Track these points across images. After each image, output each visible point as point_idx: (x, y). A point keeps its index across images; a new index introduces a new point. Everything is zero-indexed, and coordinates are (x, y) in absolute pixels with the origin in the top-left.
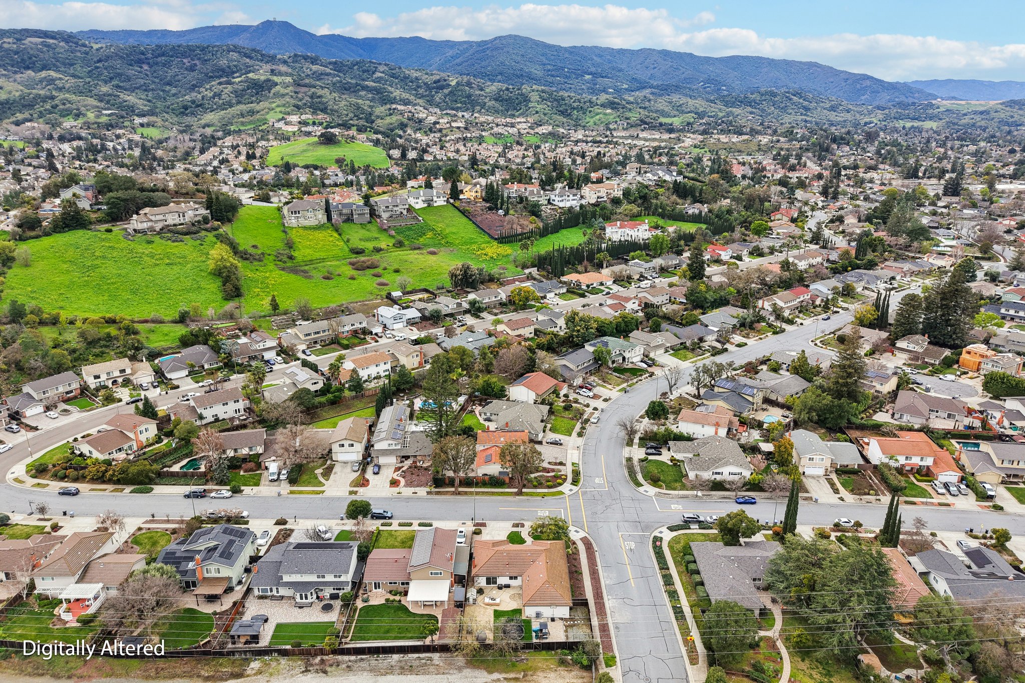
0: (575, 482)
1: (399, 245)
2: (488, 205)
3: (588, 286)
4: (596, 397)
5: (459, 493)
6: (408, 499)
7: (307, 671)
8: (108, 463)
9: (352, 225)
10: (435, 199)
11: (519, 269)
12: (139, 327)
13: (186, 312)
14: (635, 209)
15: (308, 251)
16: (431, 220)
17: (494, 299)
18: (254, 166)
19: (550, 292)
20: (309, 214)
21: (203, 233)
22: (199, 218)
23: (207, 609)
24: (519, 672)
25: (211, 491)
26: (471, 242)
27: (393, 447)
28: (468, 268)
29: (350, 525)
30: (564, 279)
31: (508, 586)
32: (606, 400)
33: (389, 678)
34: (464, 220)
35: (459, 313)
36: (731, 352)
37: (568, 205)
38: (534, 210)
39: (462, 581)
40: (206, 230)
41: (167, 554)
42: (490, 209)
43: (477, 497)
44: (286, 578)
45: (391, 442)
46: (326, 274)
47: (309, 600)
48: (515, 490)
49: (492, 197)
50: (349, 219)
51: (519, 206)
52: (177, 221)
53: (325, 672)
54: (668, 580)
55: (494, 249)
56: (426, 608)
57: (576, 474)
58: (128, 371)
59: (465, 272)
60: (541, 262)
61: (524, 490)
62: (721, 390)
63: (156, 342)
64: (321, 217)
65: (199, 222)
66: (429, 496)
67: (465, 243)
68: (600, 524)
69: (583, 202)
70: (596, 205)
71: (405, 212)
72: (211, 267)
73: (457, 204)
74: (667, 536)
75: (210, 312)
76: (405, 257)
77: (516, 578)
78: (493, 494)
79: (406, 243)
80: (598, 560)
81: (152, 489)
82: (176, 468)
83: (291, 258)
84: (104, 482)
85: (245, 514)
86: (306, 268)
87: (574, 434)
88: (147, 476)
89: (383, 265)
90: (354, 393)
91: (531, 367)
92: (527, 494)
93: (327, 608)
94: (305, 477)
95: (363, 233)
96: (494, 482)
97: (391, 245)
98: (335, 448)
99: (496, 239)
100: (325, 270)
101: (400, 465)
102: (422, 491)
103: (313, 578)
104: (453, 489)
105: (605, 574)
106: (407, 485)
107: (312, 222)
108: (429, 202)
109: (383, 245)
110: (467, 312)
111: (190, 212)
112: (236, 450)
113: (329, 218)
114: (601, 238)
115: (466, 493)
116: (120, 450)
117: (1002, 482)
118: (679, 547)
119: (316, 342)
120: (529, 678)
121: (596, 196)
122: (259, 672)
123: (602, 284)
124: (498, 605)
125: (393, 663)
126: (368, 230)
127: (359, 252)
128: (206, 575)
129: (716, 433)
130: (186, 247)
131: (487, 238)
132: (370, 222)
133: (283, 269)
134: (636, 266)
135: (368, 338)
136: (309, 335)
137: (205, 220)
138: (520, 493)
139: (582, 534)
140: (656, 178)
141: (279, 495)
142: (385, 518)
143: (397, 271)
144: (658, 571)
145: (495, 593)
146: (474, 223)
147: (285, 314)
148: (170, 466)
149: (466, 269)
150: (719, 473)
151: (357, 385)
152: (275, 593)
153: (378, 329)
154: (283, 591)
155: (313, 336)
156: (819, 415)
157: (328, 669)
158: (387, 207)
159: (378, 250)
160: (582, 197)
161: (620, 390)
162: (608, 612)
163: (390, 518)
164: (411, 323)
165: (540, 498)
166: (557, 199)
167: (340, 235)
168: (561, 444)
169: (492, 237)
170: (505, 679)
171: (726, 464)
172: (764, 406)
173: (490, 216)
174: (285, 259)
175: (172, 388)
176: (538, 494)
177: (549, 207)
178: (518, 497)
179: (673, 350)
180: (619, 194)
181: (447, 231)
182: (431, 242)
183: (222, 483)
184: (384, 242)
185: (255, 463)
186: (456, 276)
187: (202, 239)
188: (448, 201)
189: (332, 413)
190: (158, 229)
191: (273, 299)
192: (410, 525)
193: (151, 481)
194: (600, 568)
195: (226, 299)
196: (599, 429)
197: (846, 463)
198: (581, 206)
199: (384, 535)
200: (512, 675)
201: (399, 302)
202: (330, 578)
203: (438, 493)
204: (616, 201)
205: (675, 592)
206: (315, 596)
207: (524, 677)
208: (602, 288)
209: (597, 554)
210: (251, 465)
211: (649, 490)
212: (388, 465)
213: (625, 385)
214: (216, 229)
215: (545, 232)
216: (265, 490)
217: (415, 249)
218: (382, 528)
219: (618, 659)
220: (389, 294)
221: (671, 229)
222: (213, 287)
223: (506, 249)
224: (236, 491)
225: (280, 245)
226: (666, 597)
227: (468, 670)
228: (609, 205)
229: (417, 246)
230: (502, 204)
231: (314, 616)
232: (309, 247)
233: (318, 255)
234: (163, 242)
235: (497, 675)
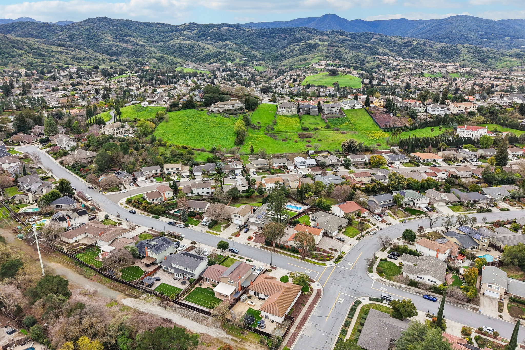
0: (336, 261)
1: (328, 127)
2: (385, 110)
3: (424, 161)
4: (383, 221)
5: (275, 251)
6: (251, 247)
7: (160, 305)
8: (150, 204)
9: (308, 116)
10: (356, 105)
11: (389, 146)
12: (195, 152)
13: (214, 148)
14: (483, 119)
15: (282, 127)
16: (350, 116)
17: (360, 160)
18: (295, 85)
19: (397, 160)
20: (289, 109)
21: (239, 114)
22: (239, 108)
23: (144, 269)
24: (240, 338)
25: (178, 223)
26: (368, 129)
27: (257, 222)
28: (352, 142)
29: (219, 252)
30: (412, 155)
31: (264, 299)
32: (388, 224)
33: (187, 320)
34: (369, 117)
35: (338, 165)
36: (494, 213)
37: (437, 113)
38: (413, 115)
40: (240, 113)
41: (141, 243)
42: (386, 112)
43: (282, 255)
44: (173, 265)
45: (256, 219)
46: (285, 138)
47: (179, 278)
48: (301, 257)
49: (389, 106)
50: (308, 113)
51: (405, 112)
52: (230, 108)
53: (165, 308)
54: (347, 324)
55: (379, 134)
56: (222, 296)
57: (340, 258)
58: (180, 169)
59: (351, 144)
60: (401, 144)
61: (305, 258)
62: (461, 233)
63: (198, 159)
64: (294, 111)
65: (238, 109)
66: (261, 249)
67: (364, 130)
68: (333, 285)
69: (448, 113)
70: (457, 115)
71: (338, 111)
72: (235, 130)
73: (368, 108)
74: (366, 301)
75: (224, 149)
76: (327, 134)
77: (267, 296)
78: (290, 255)
79: (332, 127)
80: (318, 302)
81: (159, 218)
82: (172, 212)
83: (272, 129)
84: (146, 211)
85: (183, 236)
86: (277, 135)
87: (356, 237)
88: (159, 212)
89: (314, 137)
90: (258, 194)
91: (351, 198)
92: (307, 260)
93: (184, 283)
94: (216, 227)
95: (313, 120)
96: (294, 250)
97: (323, 127)
98: (233, 216)
99: (382, 129)
100: (285, 136)
101: (257, 231)
102: (259, 245)
103: (182, 268)
104: (272, 248)
105: (316, 310)
106: (255, 241)
107: (289, 113)
108: (352, 107)
109: (319, 127)
110: (342, 165)
111: (236, 105)
112: (194, 209)
113: (298, 112)
114: (452, 134)
115: (278, 252)
116: (157, 199)
119: (261, 169)
120: (242, 343)
121: (457, 110)
122: (144, 299)
123: (434, 160)
124: (252, 306)
125: (192, 315)
126: (316, 119)
127: (305, 129)
128: (149, 255)
129: (437, 256)
130: (228, 121)
131: (377, 128)
132: (318, 115)
133: (267, 134)
134: (465, 152)
135: (285, 171)
136: (258, 165)
137: (242, 108)
138: (303, 259)
139: (320, 287)
140: (510, 101)
141: (201, 231)
142: (234, 252)
143: (319, 140)
144: (345, 318)
145: (255, 300)
146: (373, 119)
147: (256, 154)
148: (171, 210)
149: (351, 143)
150: (421, 278)
151: (261, 191)
152: (169, 270)
153: (291, 167)
154: (172, 271)
155: (260, 166)
156: (519, 261)
157: (167, 307)
158: (329, 108)
159: (316, 129)
160: (448, 109)
161: (400, 221)
162: (303, 328)
163: (237, 253)
164: (310, 166)
165: (312, 264)
166: (431, 109)
167: (300, 120)
168: (343, 241)
169: (380, 127)
170: (232, 339)
171: (426, 274)
172: (489, 248)
173: (385, 116)
174: (270, 129)
175: (193, 179)
176: (312, 262)
177: (425, 114)
178: (301, 261)
179: (452, 204)
180: (475, 109)
181: (357, 122)
182: (345, 127)
183: (183, 221)
184: (321, 125)
185: (200, 216)
186: (345, 146)
187: (237, 117)
188: (363, 107)
189: (246, 202)
190: (221, 111)
191: (252, 147)
192: (243, 259)
193: (160, 215)
194: (316, 306)
195: (235, 145)
196: (372, 238)
198: (446, 115)
199: (229, 260)
200: (236, 339)
201: (311, 156)
202: (188, 270)
203: (265, 248)
204: (471, 114)
205: (347, 331)
206: (182, 277)
207: (240, 341)
208: (433, 163)
209: (320, 299)
210: (198, 216)
211: (375, 276)
212: (252, 230)
213: (405, 219)
214: (245, 113)
215: (413, 128)
216: (198, 228)
217: (335, 130)
218: (230, 256)
220: (308, 151)
221: (505, 134)
222: (233, 138)
223: (387, 135)
224: (187, 226)
225: (270, 123)
226: (339, 331)
227: (219, 329)
228: (465, 116)
229: (336, 129)
230: (393, 110)
231: (178, 285)
232: (283, 125)
233: (285, 129)
234: (221, 117)
235: (229, 336)
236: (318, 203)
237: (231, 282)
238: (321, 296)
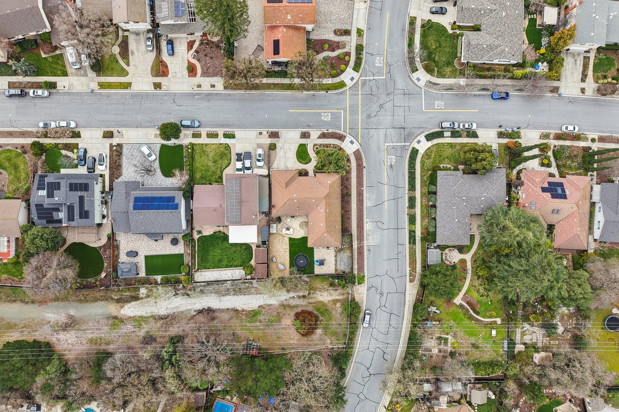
0: (357, 65)
6: (209, 95)
7: (177, 294)
24: (305, 291)
27: (180, 22)
33: (228, 297)
41: (36, 205)
45: (175, 20)
53: (188, 295)
66: (227, 92)
68: (372, 132)
74: (423, 146)
78: (283, 86)
80: (365, 179)
93: (175, 244)
102: (219, 84)
105: (368, 195)
106: (205, 74)
118: (429, 163)
120: (311, 296)
122: (148, 296)
124: (291, 234)
125: (229, 287)
139: (356, 147)
141: (90, 89)
144: (407, 191)
145: (289, 220)
157: (189, 293)
162: (365, 235)
165: (323, 92)
170: (298, 296)
176: (322, 87)
183: (31, 72)
192: (217, 136)
194: (365, 188)
199: (197, 149)
200: (301, 294)
203: (233, 85)
205: (414, 216)
207: (308, 295)
209: (365, 172)
211: (422, 77)
212: (179, 41)
218: (194, 140)
219: (366, 279)
226: (407, 221)
235: (292, 294)
238: (365, 165)
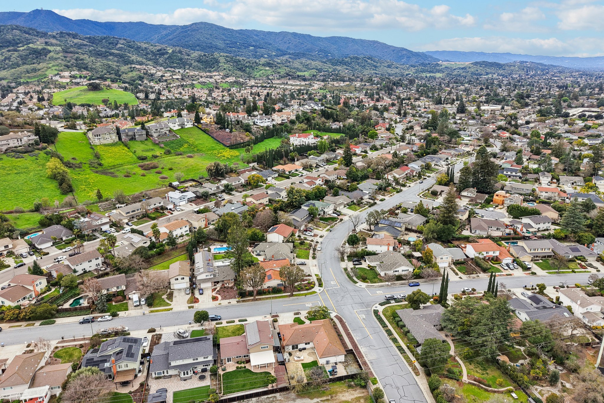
0: (320, 285)
1: (168, 153)
2: (219, 126)
3: (290, 172)
4: (315, 235)
5: (257, 300)
6: (226, 307)
8: (18, 307)
9: (136, 142)
10: (186, 123)
11: (246, 164)
12: (8, 216)
13: (40, 204)
14: (305, 126)
15: (110, 160)
16: (185, 136)
17: (238, 183)
18: (45, 106)
19: (269, 177)
20: (107, 136)
21: (37, 152)
22: (33, 142)
23: (125, 391)
24: (327, 396)
25: (97, 317)
26: (213, 149)
27: (209, 277)
28: (218, 165)
29: (197, 327)
30: (274, 168)
31: (304, 349)
32: (321, 237)
34: (206, 136)
35: (218, 193)
36: (378, 204)
37: (265, 125)
38: (247, 129)
39: (277, 350)
40: (38, 149)
41: (88, 360)
42: (220, 128)
43: (268, 301)
44: (173, 364)
45: (207, 274)
46: (126, 174)
47: (189, 375)
48: (289, 294)
49: (221, 121)
50: (133, 138)
51: (237, 126)
52: (16, 144)
54: (389, 333)
55: (228, 153)
56: (262, 368)
57: (319, 280)
58: (10, 246)
59: (217, 167)
60: (259, 159)
61: (294, 293)
62: (383, 225)
63: (22, 226)
64: (115, 138)
65: (32, 144)
66: (239, 304)
67: (209, 150)
68: (343, 307)
69: (274, 123)
70: (282, 124)
71: (168, 132)
72: (49, 174)
73: (200, 126)
74: (381, 308)
75: (56, 203)
76: (173, 160)
77: (309, 343)
78: (276, 297)
79: (172, 151)
80: (348, 327)
81: (55, 321)
82: (67, 306)
83: (100, 165)
84: (18, 321)
85: (127, 329)
86: (112, 171)
87: (310, 258)
88: (50, 313)
89: (161, 166)
90: (171, 247)
92: (296, 295)
93: (202, 378)
94: (157, 301)
95: (143, 146)
96: (275, 290)
97: (163, 153)
98: (173, 281)
99: (228, 147)
100: (125, 170)
101: (215, 287)
102: (234, 301)
103: (190, 361)
104: (252, 298)
105: (355, 334)
107: (110, 141)
108: (182, 125)
109: (158, 154)
110: (223, 191)
111: (25, 138)
112: (108, 290)
113: (120, 138)
114: (288, 143)
115: (260, 299)
116: (24, 298)
117: (532, 261)
118: (389, 313)
119: (133, 217)
120: (334, 398)
121: (281, 119)
123: (296, 170)
124: (303, 360)
126: (146, 145)
127: (143, 159)
128: (119, 370)
129: (388, 249)
130: (27, 161)
131: (222, 146)
132: (146, 140)
133: (97, 172)
134: (312, 160)
135: (166, 212)
136: (129, 213)
137: (37, 143)
138: (292, 295)
139: (335, 314)
140: (310, 108)
141: (144, 314)
142: (217, 320)
143: (171, 169)
144: (382, 329)
145: (298, 353)
146: (212, 137)
147: (107, 201)
148: (62, 305)
149: (217, 166)
150: (396, 271)
151: (172, 241)
152: (166, 374)
153: (170, 206)
154: (171, 372)
155: (131, 214)
156: (438, 235)
158: (157, 130)
159: (155, 157)
160: (273, 120)
161: (327, 230)
162: (364, 355)
163: (220, 319)
164: (190, 201)
165: (304, 297)
166: (259, 121)
167: (129, 148)
168: (305, 264)
169: (225, 146)
170: (321, 401)
171: (400, 265)
172: (406, 232)
173: (221, 133)
174: (96, 165)
175: (44, 255)
176: (302, 295)
177: (255, 126)
178: (291, 298)
179: (348, 205)
180: (293, 117)
181: (197, 143)
182: (187, 150)
183: (103, 311)
184: (158, 152)
185: (122, 296)
186: (211, 170)
187: (36, 155)
188: (194, 125)
189: (159, 260)
190: (4, 150)
191: (99, 192)
192: (234, 322)
193: (53, 316)
194: (350, 331)
195: (63, 194)
196: (323, 254)
197: (457, 259)
198: (274, 126)
199: (221, 329)
200: (325, 398)
201: (178, 188)
202: (201, 359)
203: (243, 301)
204: (292, 122)
205: (395, 338)
206: (192, 372)
207: (331, 398)
208: (297, 173)
209: (346, 323)
210: (120, 298)
211: (362, 285)
212: (207, 288)
213: (328, 227)
214: (45, 149)
215: (258, 141)
216: (132, 312)
217: (179, 155)
218: (217, 326)
219: (378, 379)
220: (171, 184)
221: (325, 137)
222: (53, 186)
223: (235, 152)
224: (114, 315)
225: (91, 157)
226: (391, 341)
227: (299, 400)
228: (289, 125)
229: (180, 153)
230: (228, 125)
231: (195, 384)
232: (111, 157)
233: (117, 162)
234: (9, 158)
235: (315, 400)
236: (252, 235)
237: (264, 347)
238: (345, 321)
